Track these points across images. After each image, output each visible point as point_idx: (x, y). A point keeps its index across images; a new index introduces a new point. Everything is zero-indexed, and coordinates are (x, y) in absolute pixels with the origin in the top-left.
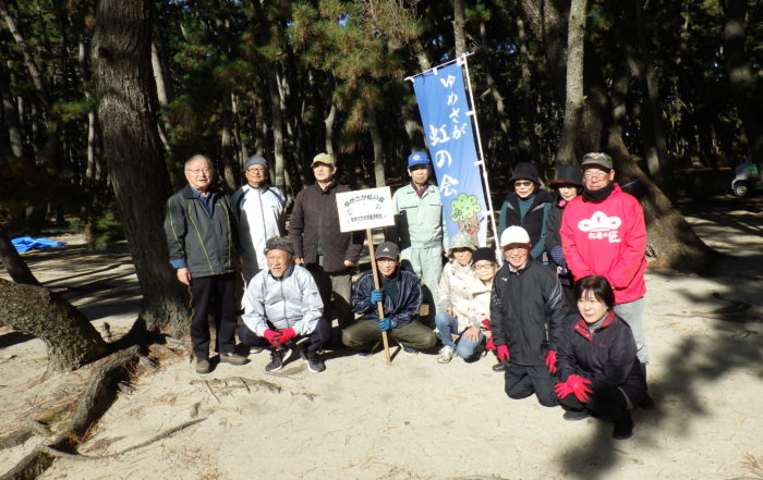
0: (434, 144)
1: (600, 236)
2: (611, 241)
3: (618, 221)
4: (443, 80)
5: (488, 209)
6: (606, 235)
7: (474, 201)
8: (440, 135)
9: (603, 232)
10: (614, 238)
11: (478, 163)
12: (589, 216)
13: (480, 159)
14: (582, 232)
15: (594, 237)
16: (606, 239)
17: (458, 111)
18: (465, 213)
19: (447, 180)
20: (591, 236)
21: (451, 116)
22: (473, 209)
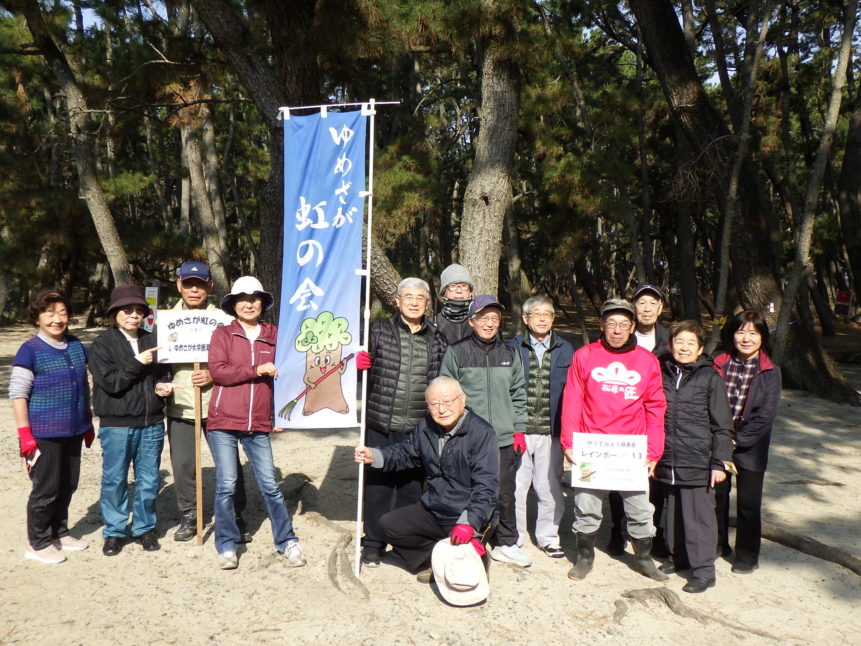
0: (300, 228)
1: (615, 390)
2: (627, 397)
3: (637, 378)
4: (333, 131)
5: (362, 344)
6: (621, 389)
7: (343, 327)
8: (314, 217)
9: (619, 386)
10: (631, 395)
11: (360, 272)
12: (605, 364)
13: (364, 267)
14: (594, 381)
15: (608, 390)
16: (621, 394)
17: (348, 186)
18: (323, 341)
19: (308, 287)
20: (605, 388)
21: (338, 192)
22: (338, 337)
